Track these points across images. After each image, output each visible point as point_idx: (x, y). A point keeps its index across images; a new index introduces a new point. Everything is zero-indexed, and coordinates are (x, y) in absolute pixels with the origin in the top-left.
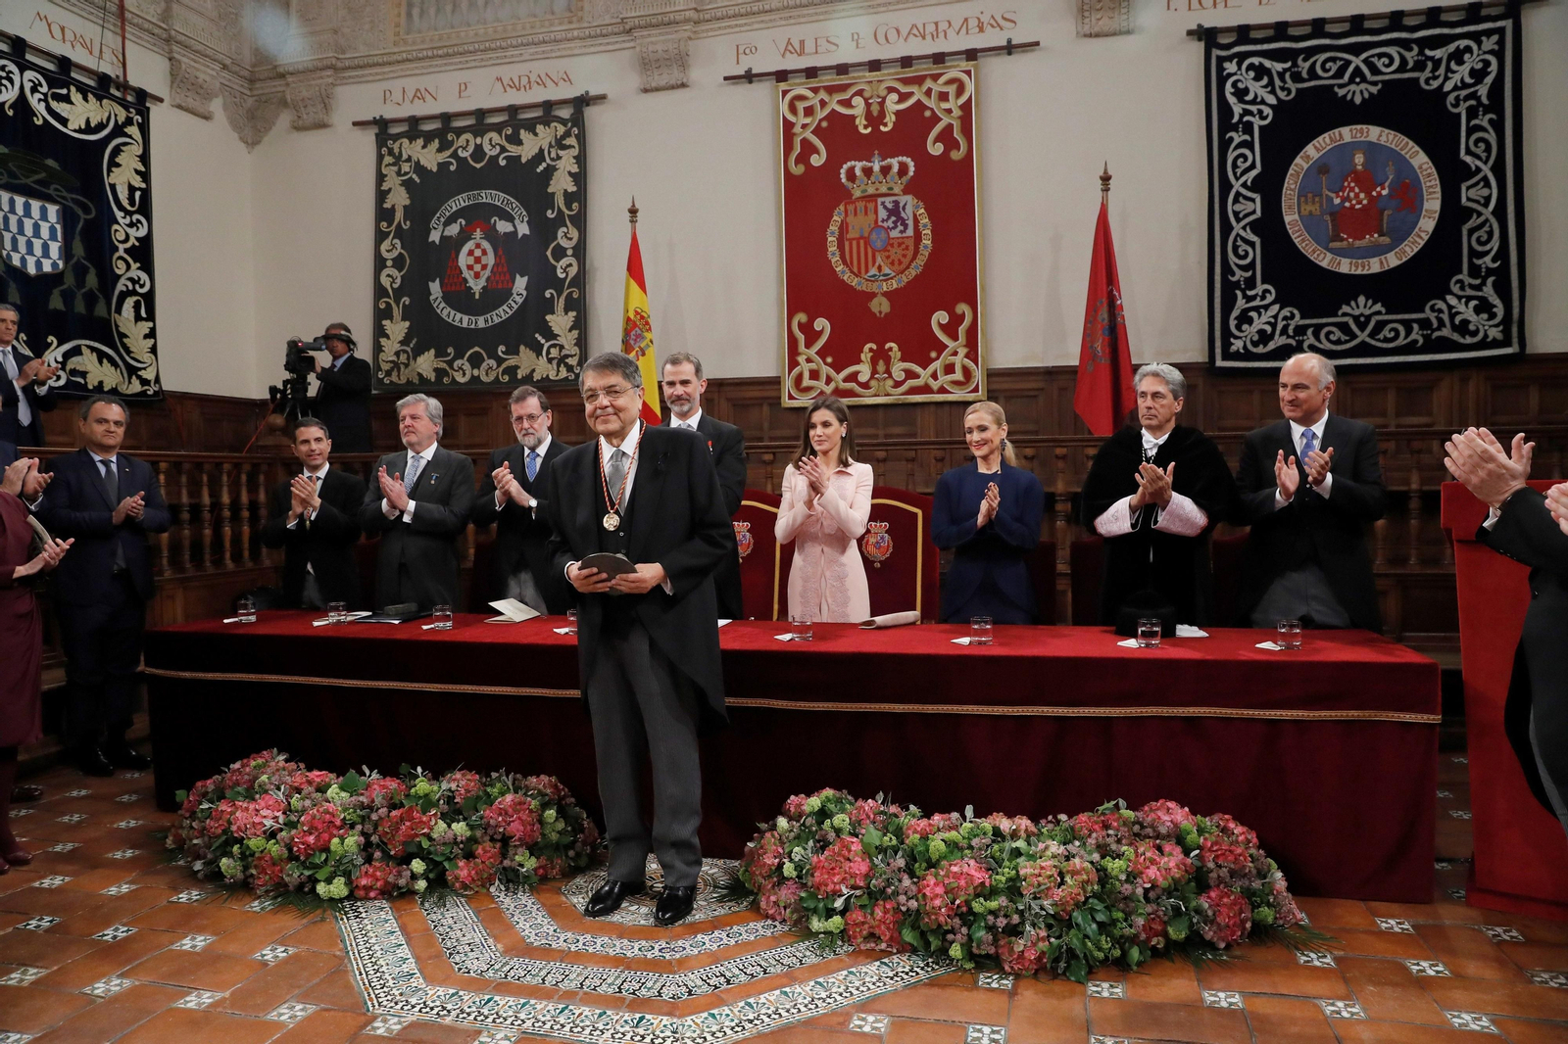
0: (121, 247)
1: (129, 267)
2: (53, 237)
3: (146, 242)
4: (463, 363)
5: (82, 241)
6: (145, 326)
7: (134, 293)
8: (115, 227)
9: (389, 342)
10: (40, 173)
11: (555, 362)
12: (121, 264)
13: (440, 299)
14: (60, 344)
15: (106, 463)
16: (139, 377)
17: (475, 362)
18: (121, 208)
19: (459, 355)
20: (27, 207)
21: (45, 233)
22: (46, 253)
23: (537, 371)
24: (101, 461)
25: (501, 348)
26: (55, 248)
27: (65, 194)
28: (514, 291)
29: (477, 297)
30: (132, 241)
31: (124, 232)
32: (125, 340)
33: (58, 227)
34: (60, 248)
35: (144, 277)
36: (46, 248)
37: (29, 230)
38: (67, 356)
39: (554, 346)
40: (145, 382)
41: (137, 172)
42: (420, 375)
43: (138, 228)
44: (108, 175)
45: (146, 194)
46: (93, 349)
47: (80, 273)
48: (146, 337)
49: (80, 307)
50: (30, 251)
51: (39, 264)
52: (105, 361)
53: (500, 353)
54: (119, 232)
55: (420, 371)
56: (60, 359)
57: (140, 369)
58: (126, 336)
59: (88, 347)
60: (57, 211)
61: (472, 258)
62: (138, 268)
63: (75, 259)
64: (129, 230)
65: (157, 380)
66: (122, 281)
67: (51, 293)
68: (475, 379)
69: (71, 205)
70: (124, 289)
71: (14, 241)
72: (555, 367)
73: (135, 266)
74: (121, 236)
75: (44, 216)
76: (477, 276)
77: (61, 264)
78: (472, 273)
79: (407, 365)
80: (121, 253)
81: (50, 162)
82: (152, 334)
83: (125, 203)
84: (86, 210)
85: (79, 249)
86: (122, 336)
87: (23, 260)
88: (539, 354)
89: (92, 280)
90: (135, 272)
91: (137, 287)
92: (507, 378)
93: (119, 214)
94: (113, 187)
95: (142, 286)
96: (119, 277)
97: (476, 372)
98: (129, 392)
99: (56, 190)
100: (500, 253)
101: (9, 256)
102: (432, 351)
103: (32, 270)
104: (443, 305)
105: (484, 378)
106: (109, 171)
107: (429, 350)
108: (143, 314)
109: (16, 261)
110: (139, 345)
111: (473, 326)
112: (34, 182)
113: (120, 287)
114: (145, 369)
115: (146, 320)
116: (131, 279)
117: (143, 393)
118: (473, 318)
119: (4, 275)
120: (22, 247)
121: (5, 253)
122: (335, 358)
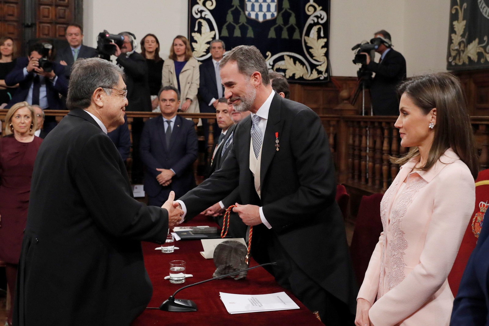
1: (315, 9)
2: (273, 1)
6: (323, 41)
7: (318, 23)
9: (456, 36)
12: (311, 9)
13: (483, 1)
14: (272, 56)
15: (169, 122)
16: (317, 70)
22: (269, 10)
24: (167, 121)
26: (273, 6)
32: (311, 50)
34: (276, 6)
35: (324, 14)
36: (269, 7)
38: (275, 61)
40: (320, 72)
42: (469, 58)
46: (291, 57)
47: (286, 17)
48: (323, 47)
49: (285, 35)
50: (261, 9)
51: (265, 16)
52: (297, 62)
55: (470, 55)
56: (272, 63)
57: (318, 65)
58: (311, 48)
59: (288, 56)
62: (321, 10)
63: (283, 11)
65: (328, 70)
66: (311, 18)
67: (269, 30)
70: (312, 22)
71: (253, 6)
73: (319, 8)
77: (276, 14)
79: (463, 51)
80: (311, 2)
82: (326, 45)
85: (286, 4)
86: (308, 48)
87: (257, 15)
89: (292, 20)
90: (320, 12)
91: (320, 20)
95: (322, 19)
96: (309, 16)
98: (310, 78)
101: (249, 14)
102: (477, 40)
103: (261, 19)
104: (484, 5)
107: (475, 39)
108: (322, 35)
109: (253, 16)
110: (318, 52)
113: (310, 21)
114: (320, 65)
115: (323, 38)
116: (317, 17)
117: (318, 79)
119: (246, 24)
120: (257, 8)
121: (247, 13)
122: (381, 52)
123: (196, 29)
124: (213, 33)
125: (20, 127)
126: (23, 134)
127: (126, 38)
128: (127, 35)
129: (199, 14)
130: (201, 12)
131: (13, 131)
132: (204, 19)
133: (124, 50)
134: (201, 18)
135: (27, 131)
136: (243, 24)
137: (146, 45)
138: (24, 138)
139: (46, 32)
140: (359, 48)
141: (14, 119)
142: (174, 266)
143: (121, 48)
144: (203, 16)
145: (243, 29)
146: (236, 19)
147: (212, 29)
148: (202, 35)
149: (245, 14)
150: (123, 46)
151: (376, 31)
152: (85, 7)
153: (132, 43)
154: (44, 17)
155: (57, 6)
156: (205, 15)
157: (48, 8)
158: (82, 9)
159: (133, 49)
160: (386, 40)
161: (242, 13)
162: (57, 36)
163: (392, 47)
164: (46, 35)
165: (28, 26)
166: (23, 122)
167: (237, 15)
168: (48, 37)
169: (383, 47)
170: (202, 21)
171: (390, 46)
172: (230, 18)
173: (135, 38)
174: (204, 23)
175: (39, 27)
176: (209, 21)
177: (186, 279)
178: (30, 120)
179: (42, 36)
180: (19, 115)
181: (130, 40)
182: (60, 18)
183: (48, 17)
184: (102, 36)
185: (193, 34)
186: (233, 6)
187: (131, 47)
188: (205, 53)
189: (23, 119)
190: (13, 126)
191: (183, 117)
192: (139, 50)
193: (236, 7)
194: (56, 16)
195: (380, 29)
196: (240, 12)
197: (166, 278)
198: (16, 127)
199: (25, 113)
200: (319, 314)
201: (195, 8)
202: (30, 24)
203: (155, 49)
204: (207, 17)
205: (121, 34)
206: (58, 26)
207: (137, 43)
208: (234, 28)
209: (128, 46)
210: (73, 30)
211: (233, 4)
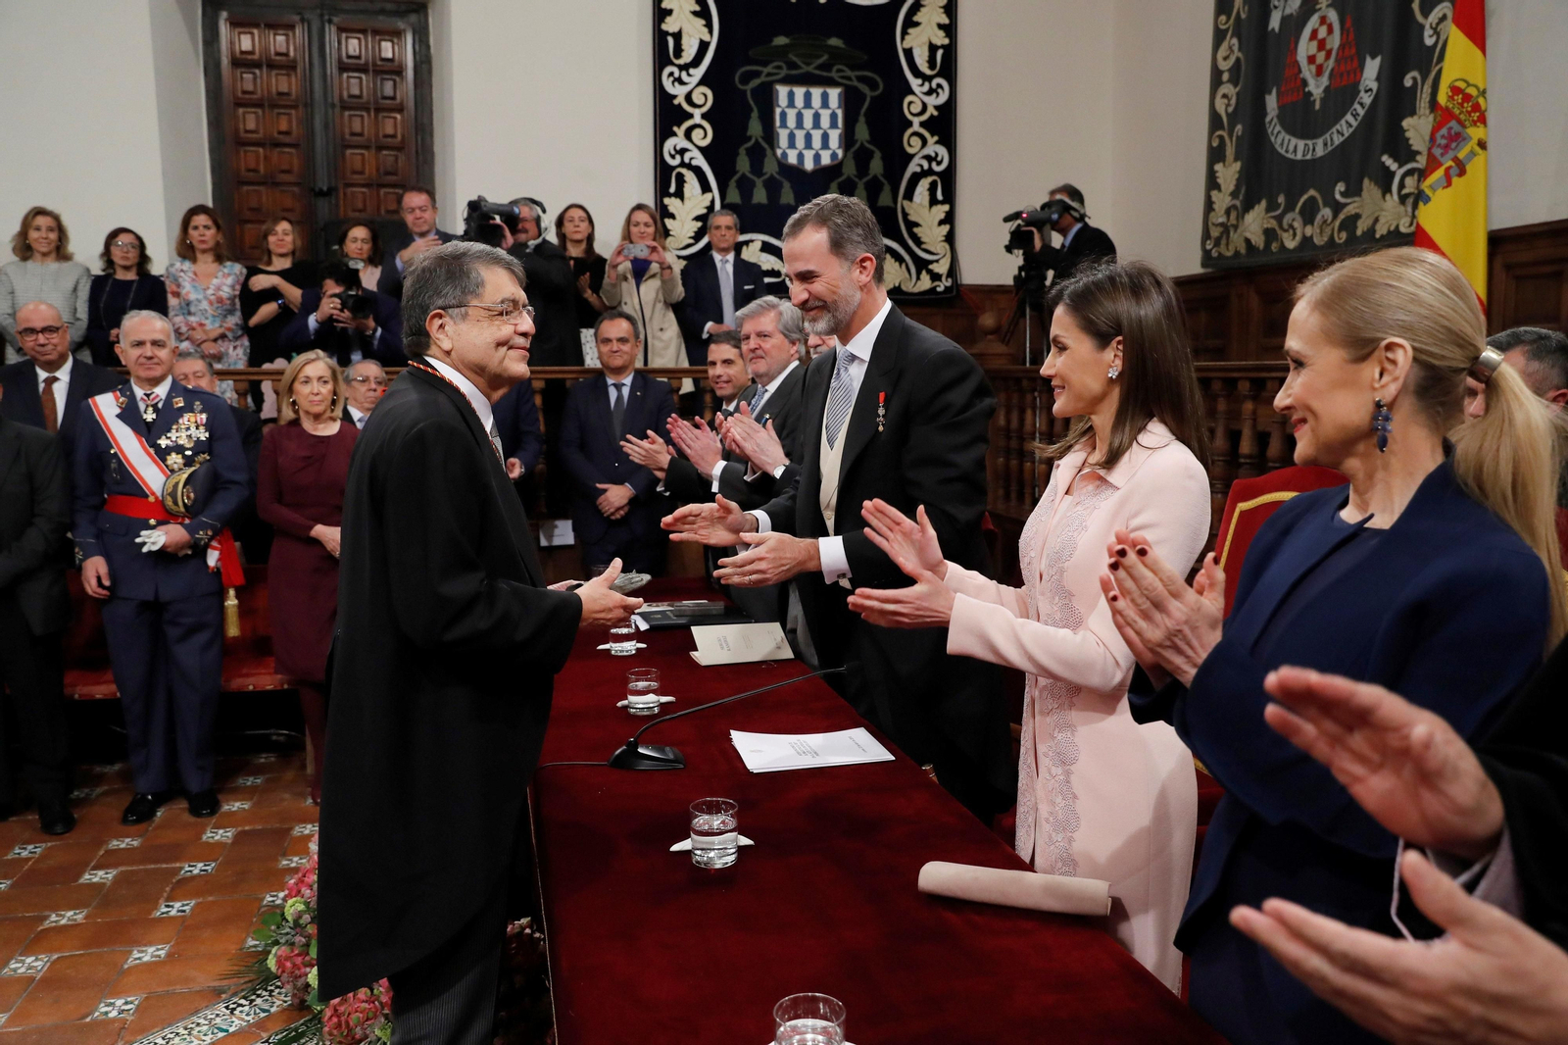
0: (916, 121)
1: (924, 142)
2: (834, 125)
3: (948, 111)
4: (1294, 218)
5: (868, 123)
6: (941, 211)
7: (930, 172)
8: (910, 98)
9: (1221, 195)
10: (821, 56)
11: (1410, 201)
12: (916, 142)
13: (1275, 120)
15: (618, 387)
16: (930, 272)
17: (1309, 215)
18: (917, 73)
19: (1290, 207)
20: (808, 97)
21: (825, 122)
22: (825, 145)
23: (1382, 220)
24: (614, 385)
25: (1340, 187)
26: (835, 137)
27: (849, 73)
28: (1362, 88)
29: (1317, 107)
30: (931, 111)
31: (920, 100)
32: (915, 230)
33: (840, 113)
34: (840, 136)
35: (943, 152)
36: (825, 138)
37: (808, 122)
39: (1410, 173)
40: (935, 277)
41: (940, 26)
42: (1248, 241)
43: (938, 94)
44: (903, 39)
45: (950, 51)
47: (862, 158)
48: (941, 223)
50: (808, 145)
51: (817, 157)
53: (1338, 196)
54: (912, 105)
55: (1248, 235)
57: (931, 262)
58: (917, 225)
60: (840, 95)
61: (1315, 44)
62: (937, 143)
63: (857, 145)
64: (926, 99)
65: (953, 272)
66: (916, 160)
68: (1307, 241)
69: (855, 83)
70: (918, 169)
71: (792, 137)
72: (1410, 209)
73: (931, 140)
74: (917, 108)
75: (825, 104)
76: (1319, 71)
77: (840, 153)
78: (1313, 68)
79: (1236, 227)
80: (916, 127)
81: (834, 42)
82: (949, 219)
83: (924, 67)
84: (873, 86)
85: (862, 132)
86: (911, 225)
87: (801, 156)
88: (1386, 189)
89: (876, 166)
90: (934, 147)
91: (934, 164)
92: (1344, 235)
93: (915, 83)
94: (909, 53)
95: (939, 163)
96: (912, 156)
97: (1309, 231)
98: (916, 290)
99: (839, 71)
100: (1348, 24)
101: (785, 155)
102: (1264, 203)
103: (809, 165)
104: (1278, 128)
105: (1318, 241)
106: (904, 33)
107: (1259, 202)
108: (940, 196)
109: (792, 159)
110: (932, 233)
111: (1309, 157)
112: (817, 68)
113: (913, 168)
114: (937, 261)
115: (942, 203)
116: (928, 158)
117: (933, 290)
118: (1310, 142)
119: (777, 177)
120: (800, 142)
121: (779, 152)
122: (1063, 232)
123: (672, 189)
124: (709, 196)
125: (311, 401)
126: (317, 417)
127: (524, 212)
128: (526, 205)
129: (678, 157)
130: (682, 152)
131: (296, 412)
132: (689, 167)
133: (522, 237)
134: (683, 164)
135: (325, 412)
136: (772, 175)
137: (568, 228)
138: (321, 426)
139: (360, 205)
140: (1019, 222)
141: (297, 386)
142: (638, 680)
143: (514, 231)
144: (687, 160)
145: (773, 187)
146: (757, 166)
147: (706, 188)
148: (686, 201)
149: (775, 154)
150: (520, 226)
151: (1053, 186)
152: (437, 149)
153: (538, 220)
154: (355, 172)
155: (380, 148)
156: (691, 159)
157: (362, 155)
158: (432, 154)
159: (540, 235)
160: (1074, 204)
161: (769, 152)
162: (383, 212)
163: (1087, 220)
164: (360, 211)
165: (321, 194)
166: (315, 391)
167: (757, 156)
168: (363, 215)
169: (1067, 219)
170: (684, 171)
171: (1082, 218)
172: (743, 164)
173: (544, 211)
174: (690, 176)
175: (345, 194)
176: (698, 172)
177: (662, 705)
178: (330, 386)
179: (352, 215)
180: (307, 377)
181: (534, 215)
182: (388, 173)
183: (362, 173)
184: (475, 206)
185: (666, 201)
186: (750, 138)
187: (536, 230)
188: (692, 241)
189: (316, 386)
190: (297, 401)
191: (651, 376)
192: (552, 237)
193: (757, 140)
194: (378, 170)
195: (1061, 183)
196: (764, 150)
197: (619, 704)
198: (304, 404)
199: (320, 373)
200: (935, 770)
201: (669, 145)
202: (325, 189)
203: (586, 235)
204: (694, 163)
205: (514, 203)
206: (383, 191)
207: (548, 221)
208: (753, 184)
209: (531, 227)
210: (415, 200)
211: (749, 133)
